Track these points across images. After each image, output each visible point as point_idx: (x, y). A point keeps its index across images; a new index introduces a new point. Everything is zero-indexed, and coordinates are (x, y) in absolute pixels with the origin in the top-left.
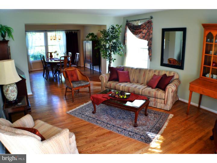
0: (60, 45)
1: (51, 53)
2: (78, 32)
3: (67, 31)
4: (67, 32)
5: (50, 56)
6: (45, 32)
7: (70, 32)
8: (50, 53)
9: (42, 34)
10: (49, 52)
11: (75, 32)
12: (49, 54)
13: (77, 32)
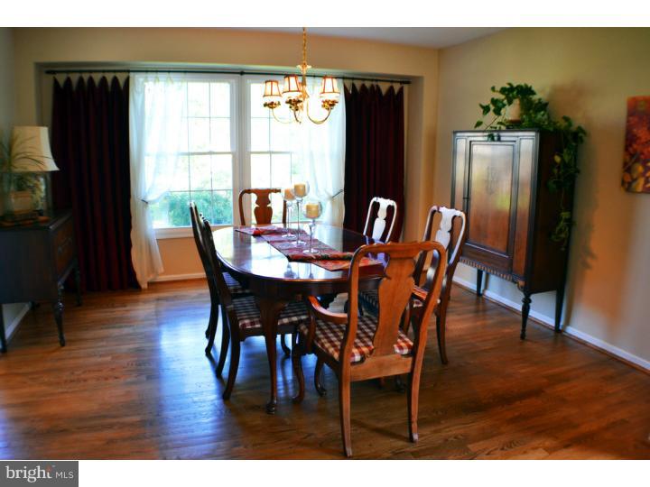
0: (311, 154)
1: (263, 196)
2: (406, 87)
3: (353, 79)
4: (354, 85)
5: (257, 211)
6: (235, 79)
7: (368, 84)
8: (257, 192)
9: (221, 91)
10: (254, 186)
11: (391, 89)
12: (254, 197)
13: (401, 90)
